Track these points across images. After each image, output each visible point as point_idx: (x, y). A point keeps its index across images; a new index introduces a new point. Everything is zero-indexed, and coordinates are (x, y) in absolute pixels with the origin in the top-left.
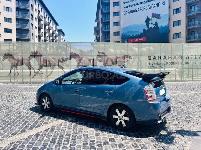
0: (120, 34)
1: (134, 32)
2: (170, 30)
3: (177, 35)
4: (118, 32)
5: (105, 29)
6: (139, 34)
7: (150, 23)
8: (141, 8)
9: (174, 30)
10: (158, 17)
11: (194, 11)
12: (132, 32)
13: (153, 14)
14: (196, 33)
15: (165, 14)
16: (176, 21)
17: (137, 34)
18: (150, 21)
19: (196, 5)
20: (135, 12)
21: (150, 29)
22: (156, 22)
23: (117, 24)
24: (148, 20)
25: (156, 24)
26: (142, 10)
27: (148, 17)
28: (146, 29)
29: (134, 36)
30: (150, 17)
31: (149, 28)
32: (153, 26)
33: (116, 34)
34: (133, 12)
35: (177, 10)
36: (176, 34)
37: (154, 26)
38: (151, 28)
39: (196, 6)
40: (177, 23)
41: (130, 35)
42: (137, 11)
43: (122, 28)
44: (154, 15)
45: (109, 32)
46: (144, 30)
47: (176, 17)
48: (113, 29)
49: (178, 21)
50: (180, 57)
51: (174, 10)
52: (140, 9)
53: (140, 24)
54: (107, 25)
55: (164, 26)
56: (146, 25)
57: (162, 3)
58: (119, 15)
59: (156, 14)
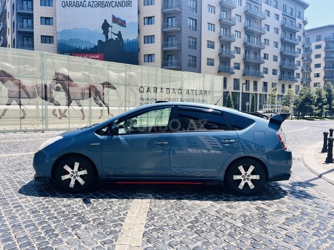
0: (55, 42)
1: (82, 42)
2: (140, 47)
3: (150, 58)
4: (50, 37)
5: (22, 27)
6: (92, 47)
7: (110, 32)
8: (94, 3)
9: (146, 49)
10: (123, 24)
11: (172, 25)
12: (77, 40)
13: (113, 17)
14: (174, 57)
15: (132, 22)
16: (148, 36)
17: (88, 47)
18: (110, 28)
19: (174, 17)
20: (83, 6)
21: (109, 41)
22: (120, 32)
23: (47, 20)
24: (106, 26)
25: (119, 35)
26: (96, 6)
27: (105, 21)
28: (104, 40)
29: (83, 48)
30: (110, 22)
31: (109, 39)
32: (115, 37)
33: (46, 39)
34: (79, 6)
35: (150, 20)
36: (149, 55)
37: (117, 37)
38: (112, 39)
39: (174, 19)
40: (150, 39)
41: (75, 46)
42: (87, 6)
43: (59, 29)
44: (115, 20)
45: (32, 33)
46: (100, 42)
47: (148, 30)
48: (39, 30)
49: (151, 36)
50: (180, 91)
51: (144, 18)
52: (92, 3)
53: (92, 29)
54: (27, 19)
55: (131, 40)
56: (104, 33)
57: (129, 4)
58: (52, 6)
59: (118, 19)
